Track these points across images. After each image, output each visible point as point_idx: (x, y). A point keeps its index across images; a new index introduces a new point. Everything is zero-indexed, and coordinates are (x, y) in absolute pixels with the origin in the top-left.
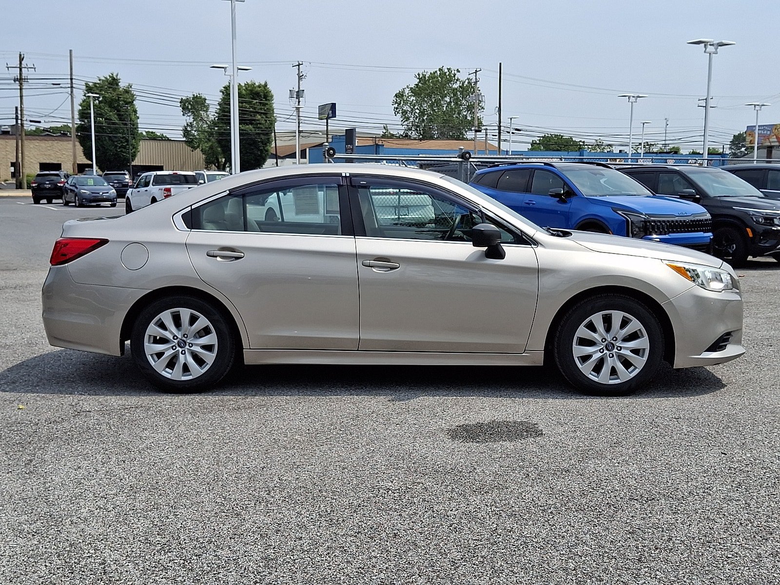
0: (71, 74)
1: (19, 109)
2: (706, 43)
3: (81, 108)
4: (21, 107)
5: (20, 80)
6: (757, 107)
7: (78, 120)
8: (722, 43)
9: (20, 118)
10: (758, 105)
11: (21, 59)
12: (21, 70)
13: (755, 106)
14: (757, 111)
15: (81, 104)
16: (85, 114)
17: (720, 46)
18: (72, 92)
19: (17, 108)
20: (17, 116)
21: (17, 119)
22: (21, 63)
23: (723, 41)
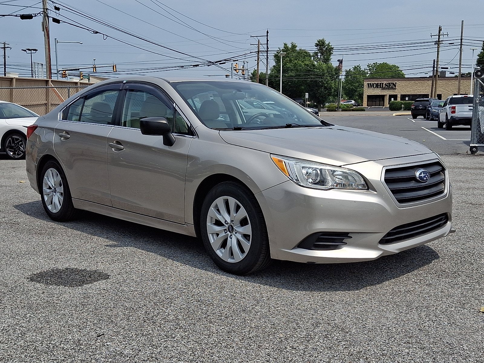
0: (462, 36)
1: (436, 61)
3: (478, 57)
4: (437, 59)
5: (438, 43)
7: (476, 66)
9: (436, 66)
11: (440, 30)
12: (439, 36)
15: (479, 55)
16: (481, 61)
18: (461, 48)
19: (434, 60)
20: (434, 65)
21: (434, 67)
22: (439, 32)
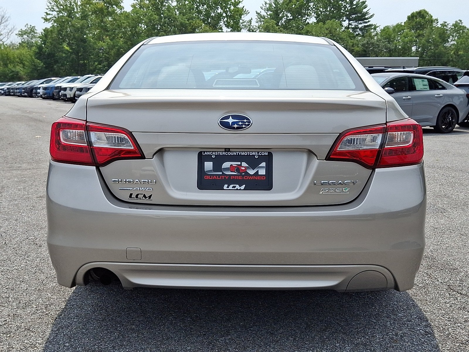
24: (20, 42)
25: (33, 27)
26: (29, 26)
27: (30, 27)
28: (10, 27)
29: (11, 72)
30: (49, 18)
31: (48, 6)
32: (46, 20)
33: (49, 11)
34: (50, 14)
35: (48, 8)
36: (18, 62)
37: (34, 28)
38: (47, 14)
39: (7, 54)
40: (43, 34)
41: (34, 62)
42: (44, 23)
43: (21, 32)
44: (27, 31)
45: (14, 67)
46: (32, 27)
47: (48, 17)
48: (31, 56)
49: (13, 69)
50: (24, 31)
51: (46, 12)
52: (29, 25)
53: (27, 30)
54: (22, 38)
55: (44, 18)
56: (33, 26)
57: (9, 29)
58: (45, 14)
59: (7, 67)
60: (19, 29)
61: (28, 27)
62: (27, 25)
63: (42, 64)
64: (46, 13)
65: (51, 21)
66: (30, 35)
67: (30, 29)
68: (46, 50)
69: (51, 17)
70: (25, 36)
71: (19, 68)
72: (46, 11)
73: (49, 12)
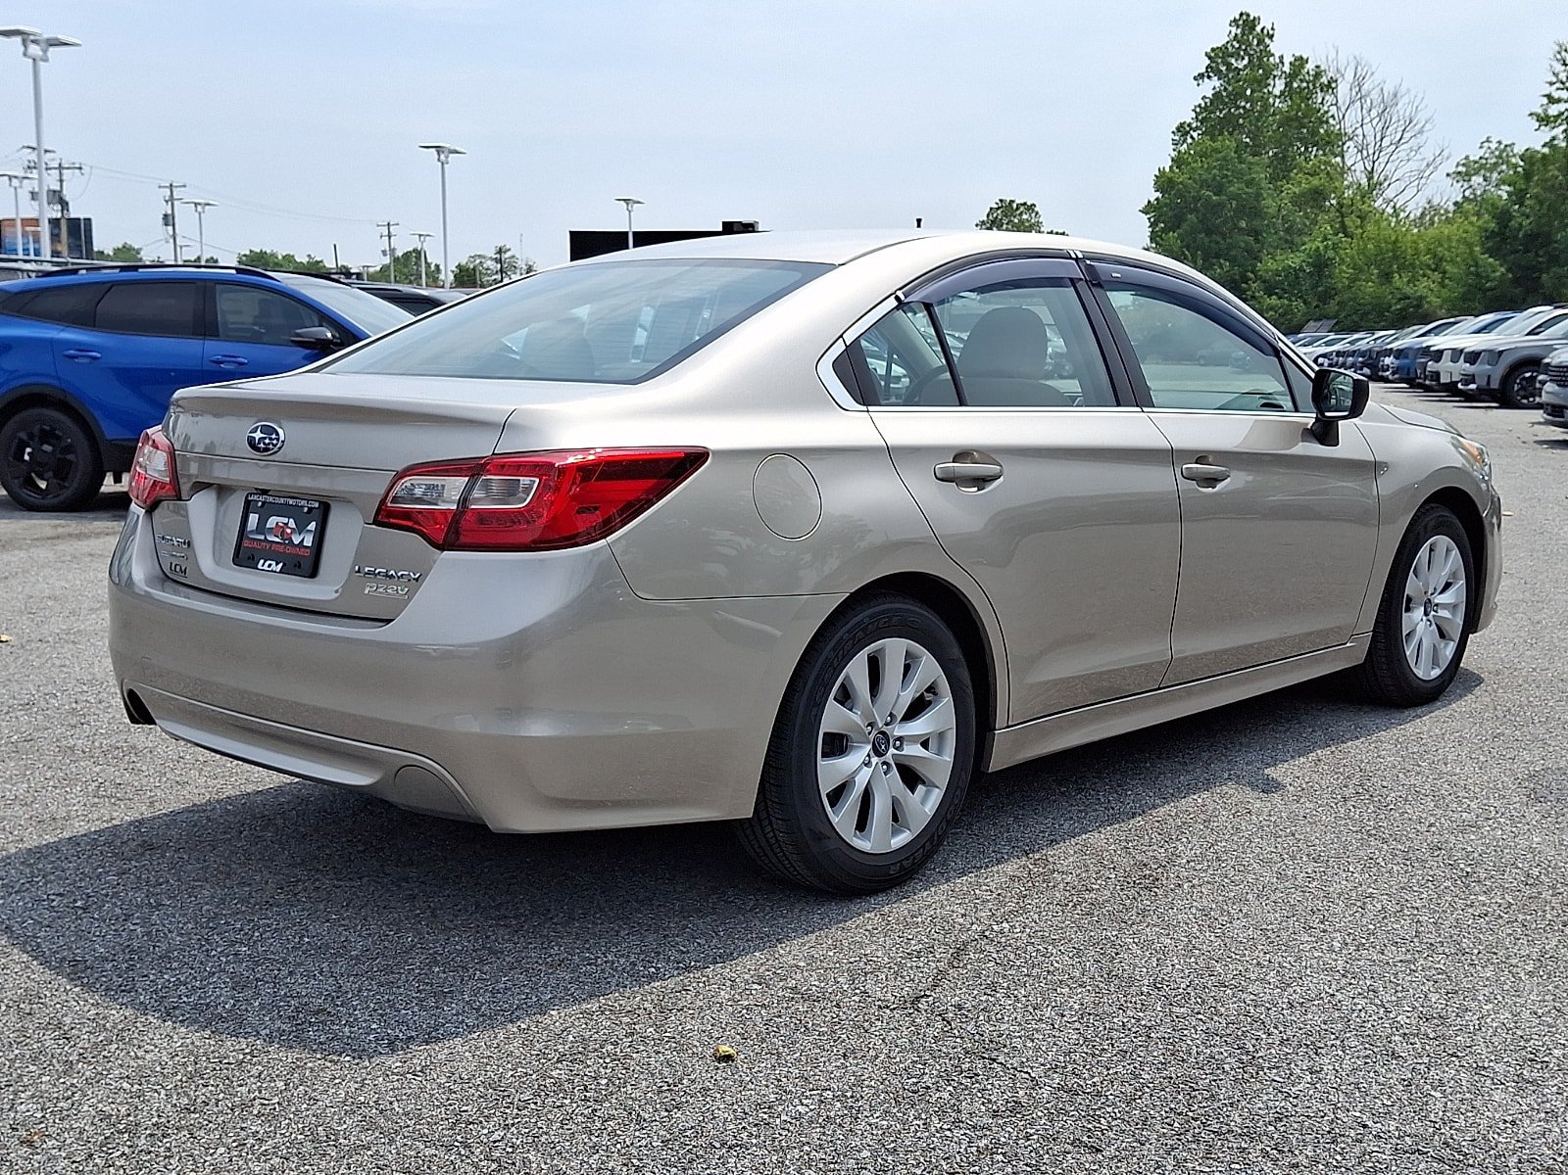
2: (25, 36)
6: (14, 181)
8: (57, 39)
10: (16, 177)
13: (10, 179)
14: (15, 188)
17: (51, 45)
23: (59, 37)
24: (1459, 199)
25: (1506, 146)
26: (1493, 146)
27: (1496, 149)
28: (1428, 153)
29: (1401, 299)
30: (1556, 113)
31: (1556, 75)
32: (1544, 120)
33: (1558, 89)
34: (1559, 101)
35: (1554, 80)
36: (1428, 267)
37: (1509, 149)
38: (1552, 100)
39: (1396, 241)
40: (1520, 169)
41: (1477, 265)
42: (1536, 130)
43: (1464, 165)
44: (1484, 161)
45: (1412, 280)
46: (1502, 147)
47: (1554, 110)
48: (1470, 246)
49: (1408, 290)
50: (1476, 162)
51: (1547, 92)
52: (1494, 140)
53: (1486, 159)
54: (1466, 185)
55: (1538, 116)
56: (1509, 143)
57: (1423, 160)
58: (1545, 101)
59: (1390, 282)
60: (1460, 157)
61: (1489, 148)
62: (1488, 140)
63: (1503, 269)
64: (1549, 96)
65: (1560, 125)
66: (1495, 175)
67: (1497, 153)
68: (1521, 224)
69: (1563, 110)
70: (1477, 180)
71: (1426, 287)
72: (1548, 90)
73: (1556, 95)
